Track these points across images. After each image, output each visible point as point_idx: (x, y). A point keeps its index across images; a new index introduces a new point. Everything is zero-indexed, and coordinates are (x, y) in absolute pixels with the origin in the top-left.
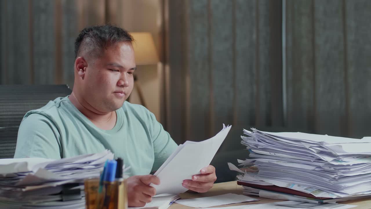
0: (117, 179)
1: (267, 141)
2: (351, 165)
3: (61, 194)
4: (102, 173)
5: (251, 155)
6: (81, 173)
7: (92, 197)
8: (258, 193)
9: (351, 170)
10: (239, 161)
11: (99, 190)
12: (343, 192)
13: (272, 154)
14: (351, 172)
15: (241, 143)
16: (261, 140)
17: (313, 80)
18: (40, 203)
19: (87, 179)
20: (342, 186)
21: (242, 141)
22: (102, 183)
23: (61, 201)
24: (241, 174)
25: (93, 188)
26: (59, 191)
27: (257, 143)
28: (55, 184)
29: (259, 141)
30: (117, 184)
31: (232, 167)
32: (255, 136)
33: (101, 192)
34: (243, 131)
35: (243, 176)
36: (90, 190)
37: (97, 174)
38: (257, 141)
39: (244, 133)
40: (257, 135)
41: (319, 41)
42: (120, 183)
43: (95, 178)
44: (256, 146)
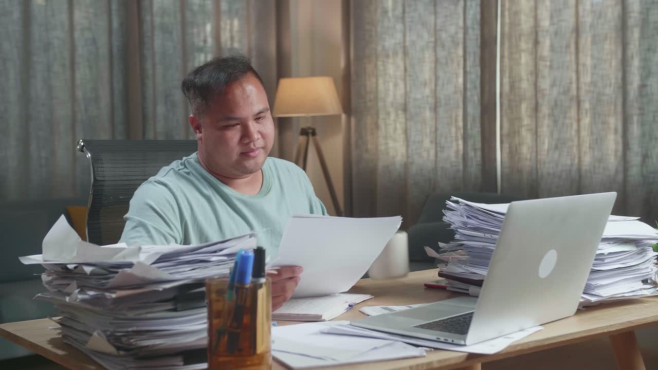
0: (255, 280)
1: (481, 218)
2: (606, 254)
3: (174, 300)
4: (232, 270)
5: (457, 237)
6: (206, 267)
7: (217, 306)
8: (468, 290)
9: (606, 261)
10: (441, 244)
11: (227, 296)
12: (593, 293)
13: (488, 236)
14: (605, 263)
15: (443, 219)
16: (471, 215)
17: (536, 134)
18: (141, 314)
19: (211, 278)
20: (592, 285)
21: (445, 217)
22: (231, 287)
23: (175, 310)
24: (444, 263)
25: (220, 292)
26: (171, 296)
27: (465, 220)
28: (161, 287)
29: (468, 217)
30: (256, 287)
31: (431, 252)
32: (463, 211)
33: (229, 300)
34: (446, 203)
35: (447, 265)
36: (214, 296)
37: (225, 270)
38: (465, 217)
39: (447, 206)
40: (465, 209)
41: (545, 84)
42: (261, 286)
43: (224, 276)
44: (465, 224)
